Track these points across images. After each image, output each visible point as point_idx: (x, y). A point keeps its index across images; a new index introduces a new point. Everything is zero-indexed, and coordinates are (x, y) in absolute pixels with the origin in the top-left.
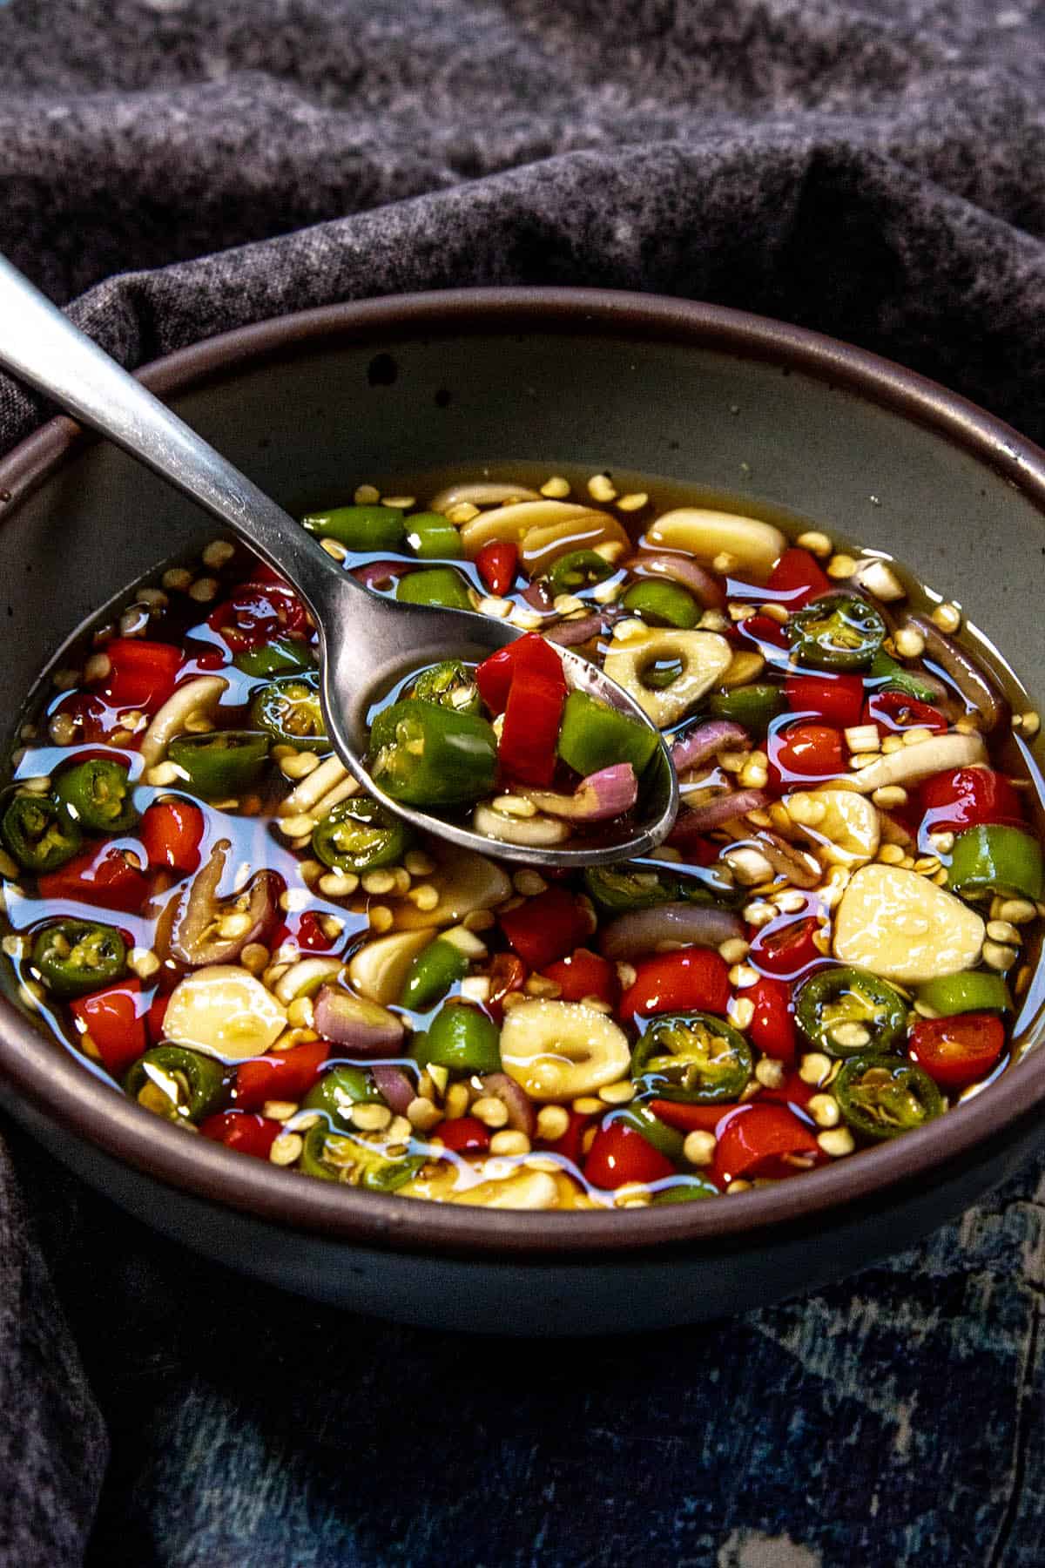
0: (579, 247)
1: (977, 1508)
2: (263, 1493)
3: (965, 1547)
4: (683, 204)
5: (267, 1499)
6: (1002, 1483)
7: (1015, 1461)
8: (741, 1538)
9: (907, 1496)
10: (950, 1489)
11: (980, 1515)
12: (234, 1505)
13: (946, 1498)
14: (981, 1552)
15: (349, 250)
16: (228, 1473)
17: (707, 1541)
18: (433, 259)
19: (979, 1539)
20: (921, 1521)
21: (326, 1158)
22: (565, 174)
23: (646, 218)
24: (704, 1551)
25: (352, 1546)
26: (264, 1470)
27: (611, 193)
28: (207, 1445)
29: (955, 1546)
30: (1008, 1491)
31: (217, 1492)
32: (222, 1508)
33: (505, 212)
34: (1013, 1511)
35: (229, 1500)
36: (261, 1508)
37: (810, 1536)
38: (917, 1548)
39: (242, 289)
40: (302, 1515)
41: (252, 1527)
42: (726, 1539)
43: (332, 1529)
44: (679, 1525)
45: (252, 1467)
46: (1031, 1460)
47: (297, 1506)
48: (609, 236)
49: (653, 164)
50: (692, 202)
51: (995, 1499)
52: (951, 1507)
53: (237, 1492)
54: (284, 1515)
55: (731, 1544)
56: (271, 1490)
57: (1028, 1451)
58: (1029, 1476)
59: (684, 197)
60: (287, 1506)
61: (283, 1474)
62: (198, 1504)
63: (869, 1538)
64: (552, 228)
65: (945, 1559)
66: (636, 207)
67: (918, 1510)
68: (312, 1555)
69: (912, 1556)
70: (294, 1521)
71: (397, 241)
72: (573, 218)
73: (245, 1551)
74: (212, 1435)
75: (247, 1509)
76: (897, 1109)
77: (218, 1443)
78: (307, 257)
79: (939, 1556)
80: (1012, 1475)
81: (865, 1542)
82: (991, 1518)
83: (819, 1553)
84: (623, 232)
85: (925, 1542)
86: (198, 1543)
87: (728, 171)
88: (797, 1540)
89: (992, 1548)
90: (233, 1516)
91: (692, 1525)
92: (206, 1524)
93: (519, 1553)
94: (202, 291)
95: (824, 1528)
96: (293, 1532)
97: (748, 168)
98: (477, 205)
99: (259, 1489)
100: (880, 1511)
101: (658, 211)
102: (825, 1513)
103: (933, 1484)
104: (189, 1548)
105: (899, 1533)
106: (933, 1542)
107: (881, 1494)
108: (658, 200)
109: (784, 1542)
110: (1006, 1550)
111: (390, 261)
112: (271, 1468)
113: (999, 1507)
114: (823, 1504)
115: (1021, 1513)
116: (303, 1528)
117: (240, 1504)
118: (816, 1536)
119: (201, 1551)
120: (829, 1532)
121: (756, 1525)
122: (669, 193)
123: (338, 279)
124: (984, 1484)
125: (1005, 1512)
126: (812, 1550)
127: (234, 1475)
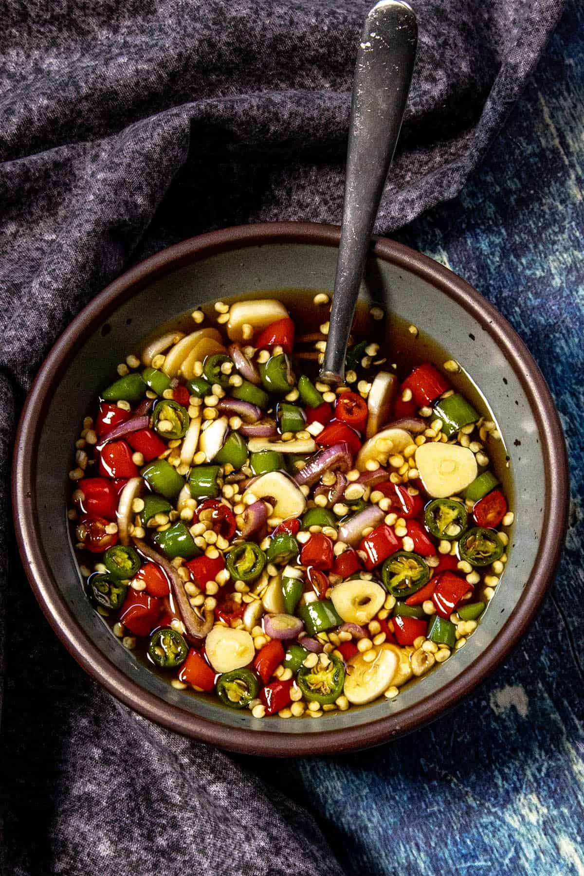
0: (130, 219)
1: (557, 636)
2: (336, 778)
3: (562, 653)
4: (155, 175)
5: (339, 779)
6: (559, 621)
7: (558, 610)
8: (494, 696)
9: (534, 645)
10: (545, 634)
11: (560, 638)
12: (330, 789)
13: (546, 638)
14: (568, 651)
15: (58, 290)
16: (319, 778)
17: (484, 703)
18: (88, 269)
19: (565, 647)
20: (543, 652)
21: (312, 688)
22: (108, 194)
23: (146, 190)
24: (486, 707)
25: (376, 778)
26: (330, 769)
27: (127, 188)
28: (306, 773)
29: (559, 654)
30: (563, 623)
31: (321, 787)
32: (327, 792)
33: (99, 229)
34: (568, 629)
35: (327, 788)
36: (339, 784)
37: (514, 680)
38: (549, 663)
39: (34, 338)
40: (354, 778)
41: (341, 792)
42: (489, 699)
43: (367, 776)
44: (472, 703)
45: (325, 770)
46: (563, 606)
47: (350, 775)
48: (136, 206)
49: (135, 165)
50: (158, 171)
51: (561, 629)
52: (550, 641)
53: (327, 783)
54: (348, 781)
55: (492, 700)
56: (337, 774)
57: (560, 604)
58: (566, 613)
59: (154, 172)
60: (347, 779)
61: (337, 767)
62: (319, 796)
63: (532, 669)
64: (119, 221)
65: (559, 661)
66: (140, 188)
67: (540, 649)
68: (367, 790)
69: (549, 667)
70: (353, 781)
71: (71, 272)
72: (122, 210)
73: (346, 803)
74: (304, 768)
75: (335, 788)
76: (486, 549)
77: (308, 769)
78: (47, 305)
79: (557, 661)
80: (560, 616)
81: (531, 671)
82: (564, 636)
83: (520, 685)
84: (140, 200)
85: (550, 659)
86: (329, 810)
87: (164, 150)
88: (511, 685)
89: (571, 648)
90: (332, 792)
91: (476, 700)
92: (326, 802)
93: (430, 746)
94: (23, 349)
95: (516, 674)
96: (355, 786)
97: (170, 143)
98: (89, 234)
99: (334, 777)
100: (529, 656)
101: (149, 184)
102: (513, 669)
103: (539, 635)
104: (327, 814)
105: (540, 660)
106: (552, 658)
107: (525, 650)
108: (146, 180)
109: (507, 688)
110: (575, 645)
111: (75, 282)
112: (332, 768)
113: (563, 630)
114: (510, 666)
115: (572, 629)
116: (357, 782)
117: (331, 786)
118: (516, 679)
119: (332, 812)
120: (519, 675)
121: (496, 687)
122: (149, 174)
123: (63, 305)
124: (554, 625)
125: (567, 631)
126: (518, 686)
127: (322, 777)
